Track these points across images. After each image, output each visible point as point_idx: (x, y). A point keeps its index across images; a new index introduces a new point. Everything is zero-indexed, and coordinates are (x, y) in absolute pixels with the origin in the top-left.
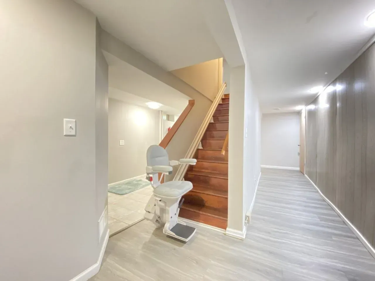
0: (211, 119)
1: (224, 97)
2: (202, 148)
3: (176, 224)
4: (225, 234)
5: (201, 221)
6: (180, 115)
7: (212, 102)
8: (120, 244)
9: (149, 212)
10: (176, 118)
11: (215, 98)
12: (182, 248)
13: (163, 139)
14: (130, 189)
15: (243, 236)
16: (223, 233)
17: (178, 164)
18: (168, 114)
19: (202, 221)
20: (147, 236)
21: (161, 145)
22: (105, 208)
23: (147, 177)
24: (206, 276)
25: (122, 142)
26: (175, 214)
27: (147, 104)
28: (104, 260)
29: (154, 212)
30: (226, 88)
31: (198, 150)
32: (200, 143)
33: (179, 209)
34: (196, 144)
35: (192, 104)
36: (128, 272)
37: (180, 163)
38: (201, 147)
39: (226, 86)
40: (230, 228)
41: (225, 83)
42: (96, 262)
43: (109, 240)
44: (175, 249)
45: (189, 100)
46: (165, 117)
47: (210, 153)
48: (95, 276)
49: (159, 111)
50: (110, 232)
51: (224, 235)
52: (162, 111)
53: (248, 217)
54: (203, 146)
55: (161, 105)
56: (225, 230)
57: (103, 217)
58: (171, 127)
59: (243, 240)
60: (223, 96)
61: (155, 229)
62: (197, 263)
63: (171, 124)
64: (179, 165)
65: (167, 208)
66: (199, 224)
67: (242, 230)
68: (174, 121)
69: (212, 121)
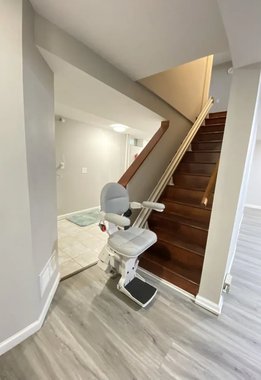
0: (189, 146)
1: (208, 117)
2: (173, 184)
3: (133, 278)
4: (194, 302)
5: (164, 277)
6: (150, 139)
7: (192, 124)
8: (69, 292)
9: (103, 262)
10: (145, 144)
11: (197, 118)
12: (137, 313)
13: (128, 168)
14: (91, 220)
15: (219, 310)
16: (191, 300)
17: (140, 208)
18: (136, 138)
19: (166, 278)
20: (100, 287)
21: (120, 182)
22: (52, 253)
23: (100, 224)
24: (163, 366)
25: (84, 170)
26: (133, 268)
27: (112, 126)
28: (49, 313)
29: (108, 263)
30: (212, 104)
31: (168, 186)
32: (171, 178)
33: (138, 261)
34: (167, 178)
35: (165, 126)
36: (72, 336)
37: (142, 207)
38: (171, 184)
39: (213, 102)
40: (201, 295)
41: (212, 98)
42: (37, 319)
43: (59, 285)
44: (129, 313)
45: (162, 122)
46: (132, 142)
47: (182, 192)
48: (36, 334)
49: (126, 134)
50: (61, 275)
51: (191, 301)
52: (129, 134)
53: (228, 285)
54: (174, 182)
55: (127, 127)
56: (194, 296)
57: (48, 265)
58: (139, 154)
59: (217, 315)
60: (207, 115)
61: (109, 278)
62: (154, 341)
63: (139, 150)
64: (142, 208)
65: (123, 261)
66: (161, 280)
67: (217, 303)
68: (142, 147)
69: (190, 150)
